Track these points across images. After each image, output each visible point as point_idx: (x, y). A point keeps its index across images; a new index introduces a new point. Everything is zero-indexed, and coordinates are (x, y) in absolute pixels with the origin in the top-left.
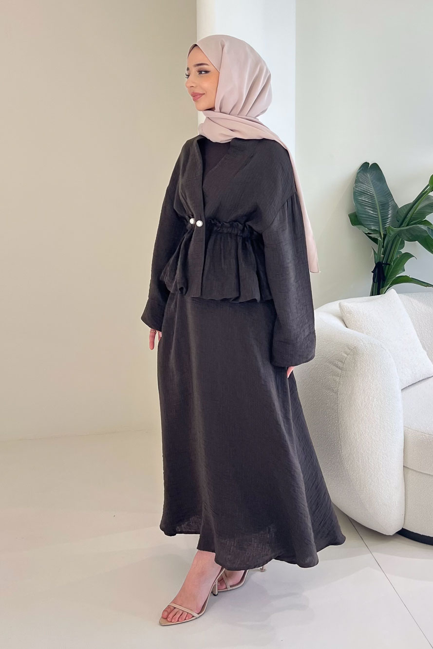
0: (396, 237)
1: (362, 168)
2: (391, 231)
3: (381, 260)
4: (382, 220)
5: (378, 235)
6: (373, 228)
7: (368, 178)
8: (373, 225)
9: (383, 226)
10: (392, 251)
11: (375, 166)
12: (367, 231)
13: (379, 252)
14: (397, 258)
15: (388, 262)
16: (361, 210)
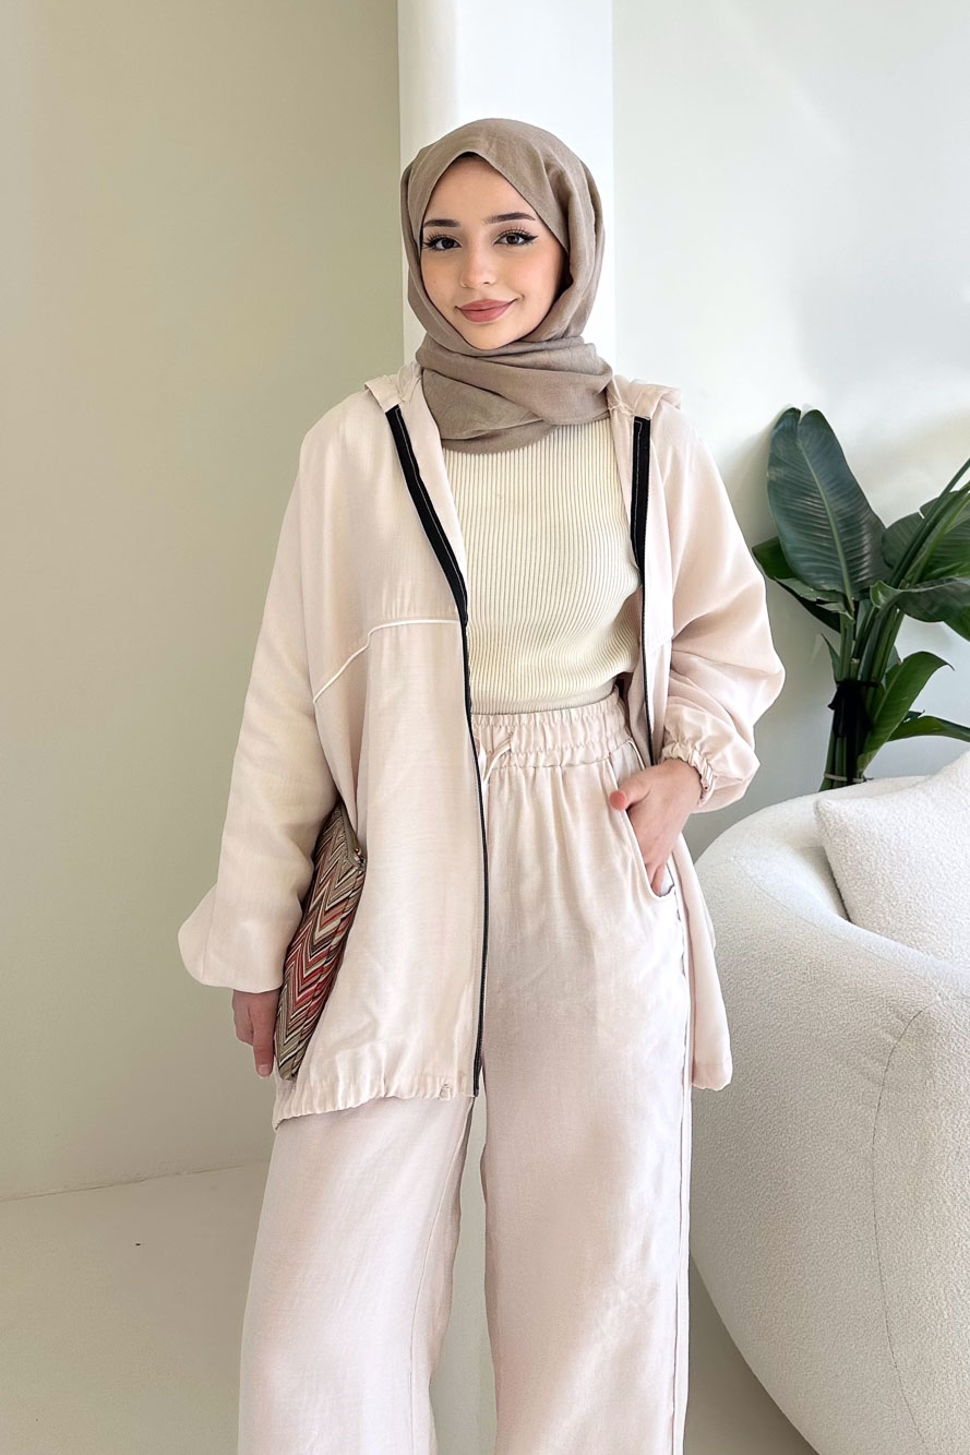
0: (890, 610)
1: (781, 426)
2: (880, 596)
3: (853, 674)
4: (848, 562)
5: (843, 608)
6: (827, 587)
7: (798, 450)
8: (826, 578)
9: (851, 580)
10: (882, 648)
11: (816, 416)
12: (813, 597)
13: (843, 651)
14: (897, 665)
15: (871, 683)
16: (792, 540)
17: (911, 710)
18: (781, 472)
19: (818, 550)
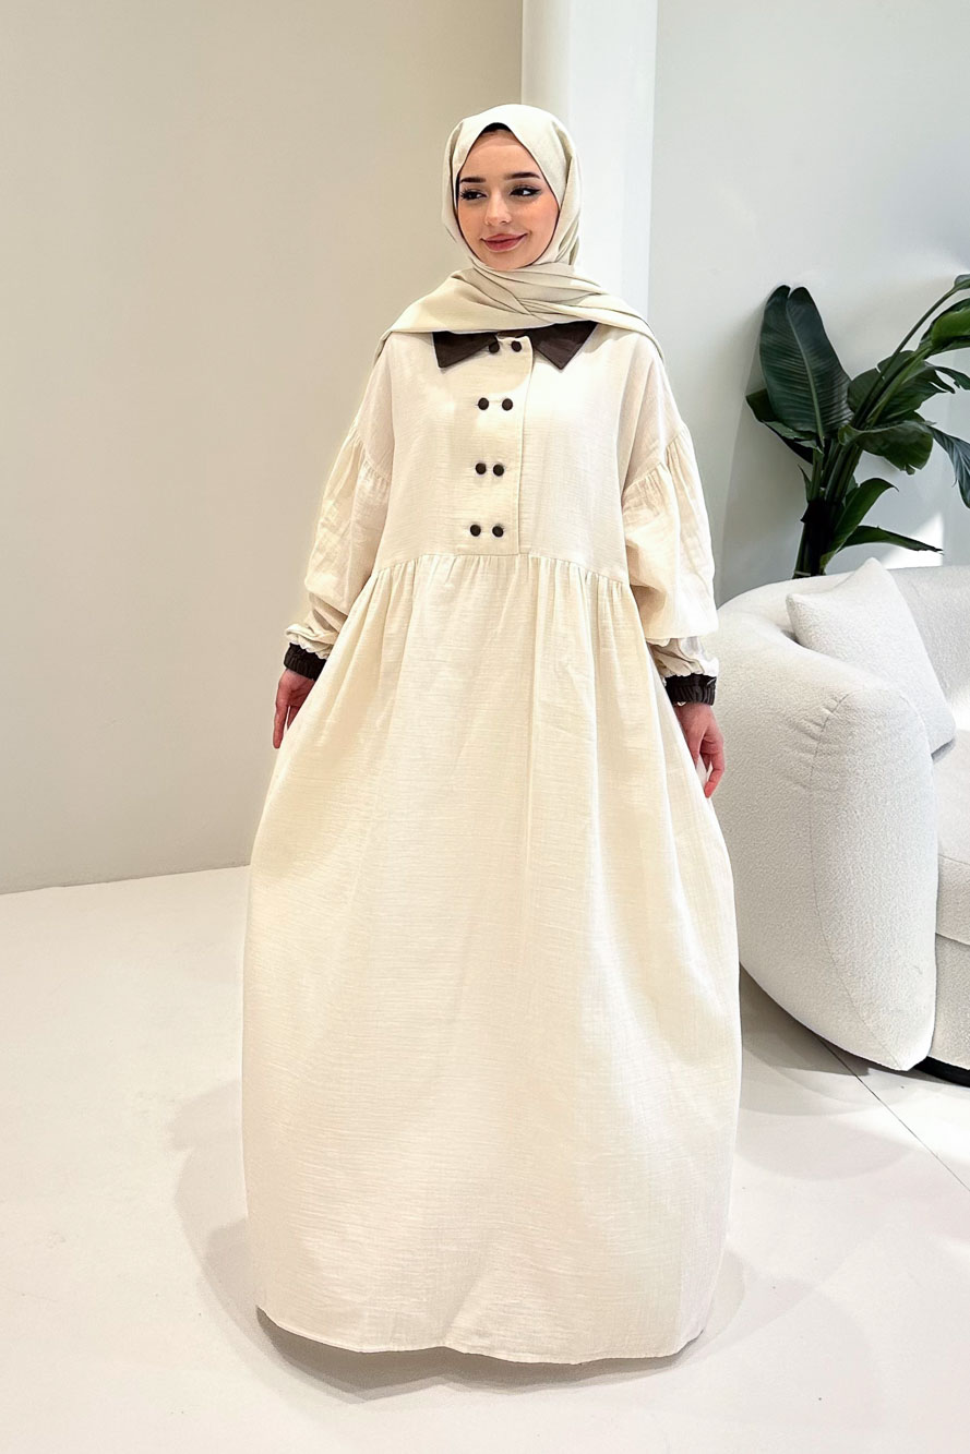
0: (851, 448)
1: (774, 300)
2: (845, 434)
3: (820, 497)
4: (821, 409)
5: (814, 442)
6: (804, 429)
7: (787, 321)
8: (802, 422)
9: (823, 424)
10: (846, 471)
11: (802, 292)
12: (792, 435)
13: (814, 478)
14: (855, 489)
15: (834, 500)
16: (777, 390)
17: (862, 523)
18: (771, 338)
19: (798, 400)
